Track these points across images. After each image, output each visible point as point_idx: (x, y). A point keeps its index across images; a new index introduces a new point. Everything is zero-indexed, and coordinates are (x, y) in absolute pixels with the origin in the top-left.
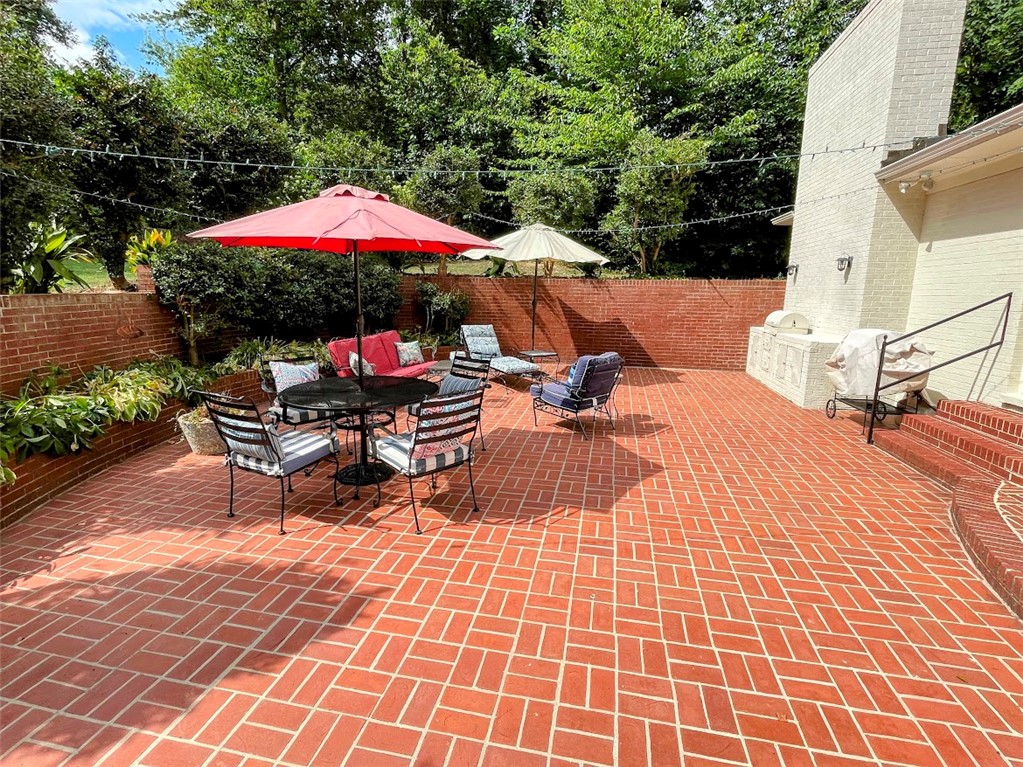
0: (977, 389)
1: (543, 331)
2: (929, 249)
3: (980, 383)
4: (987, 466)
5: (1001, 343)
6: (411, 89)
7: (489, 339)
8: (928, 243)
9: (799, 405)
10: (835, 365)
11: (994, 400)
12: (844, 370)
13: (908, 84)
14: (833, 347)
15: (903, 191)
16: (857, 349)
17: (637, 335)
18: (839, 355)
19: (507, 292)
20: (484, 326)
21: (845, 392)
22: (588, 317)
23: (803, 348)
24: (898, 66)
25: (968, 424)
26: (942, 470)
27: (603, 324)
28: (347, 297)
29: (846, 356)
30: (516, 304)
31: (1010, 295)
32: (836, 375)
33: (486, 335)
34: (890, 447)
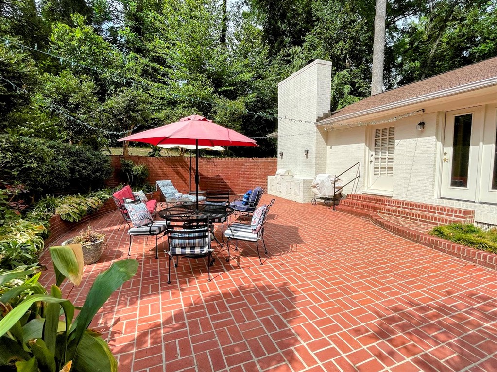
0: (354, 190)
1: (185, 182)
2: (331, 148)
3: (355, 188)
4: (371, 211)
5: (359, 176)
6: (72, 51)
7: (171, 187)
8: (330, 147)
9: (301, 202)
10: (314, 187)
11: (360, 193)
12: (318, 188)
13: (321, 97)
14: (311, 181)
15: (326, 130)
16: (323, 181)
17: (228, 182)
18: (316, 183)
19: (166, 164)
20: (167, 181)
21: (320, 195)
22: (206, 175)
23: (299, 182)
24: (317, 91)
25: (358, 200)
26: (363, 214)
27: (212, 178)
28: (84, 168)
29: (319, 183)
30: (171, 170)
31: (360, 162)
32: (315, 190)
33: (169, 185)
34: (342, 210)
